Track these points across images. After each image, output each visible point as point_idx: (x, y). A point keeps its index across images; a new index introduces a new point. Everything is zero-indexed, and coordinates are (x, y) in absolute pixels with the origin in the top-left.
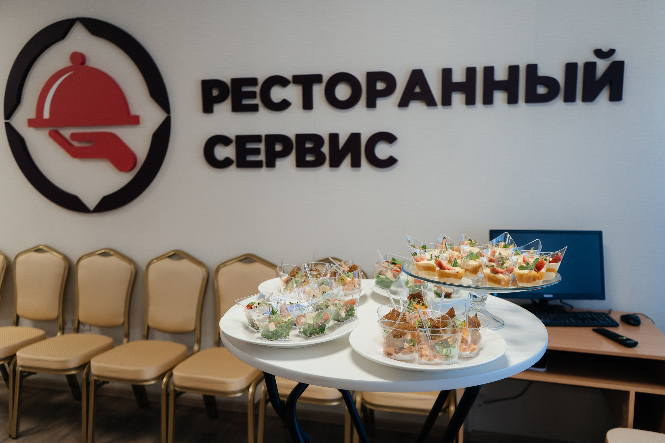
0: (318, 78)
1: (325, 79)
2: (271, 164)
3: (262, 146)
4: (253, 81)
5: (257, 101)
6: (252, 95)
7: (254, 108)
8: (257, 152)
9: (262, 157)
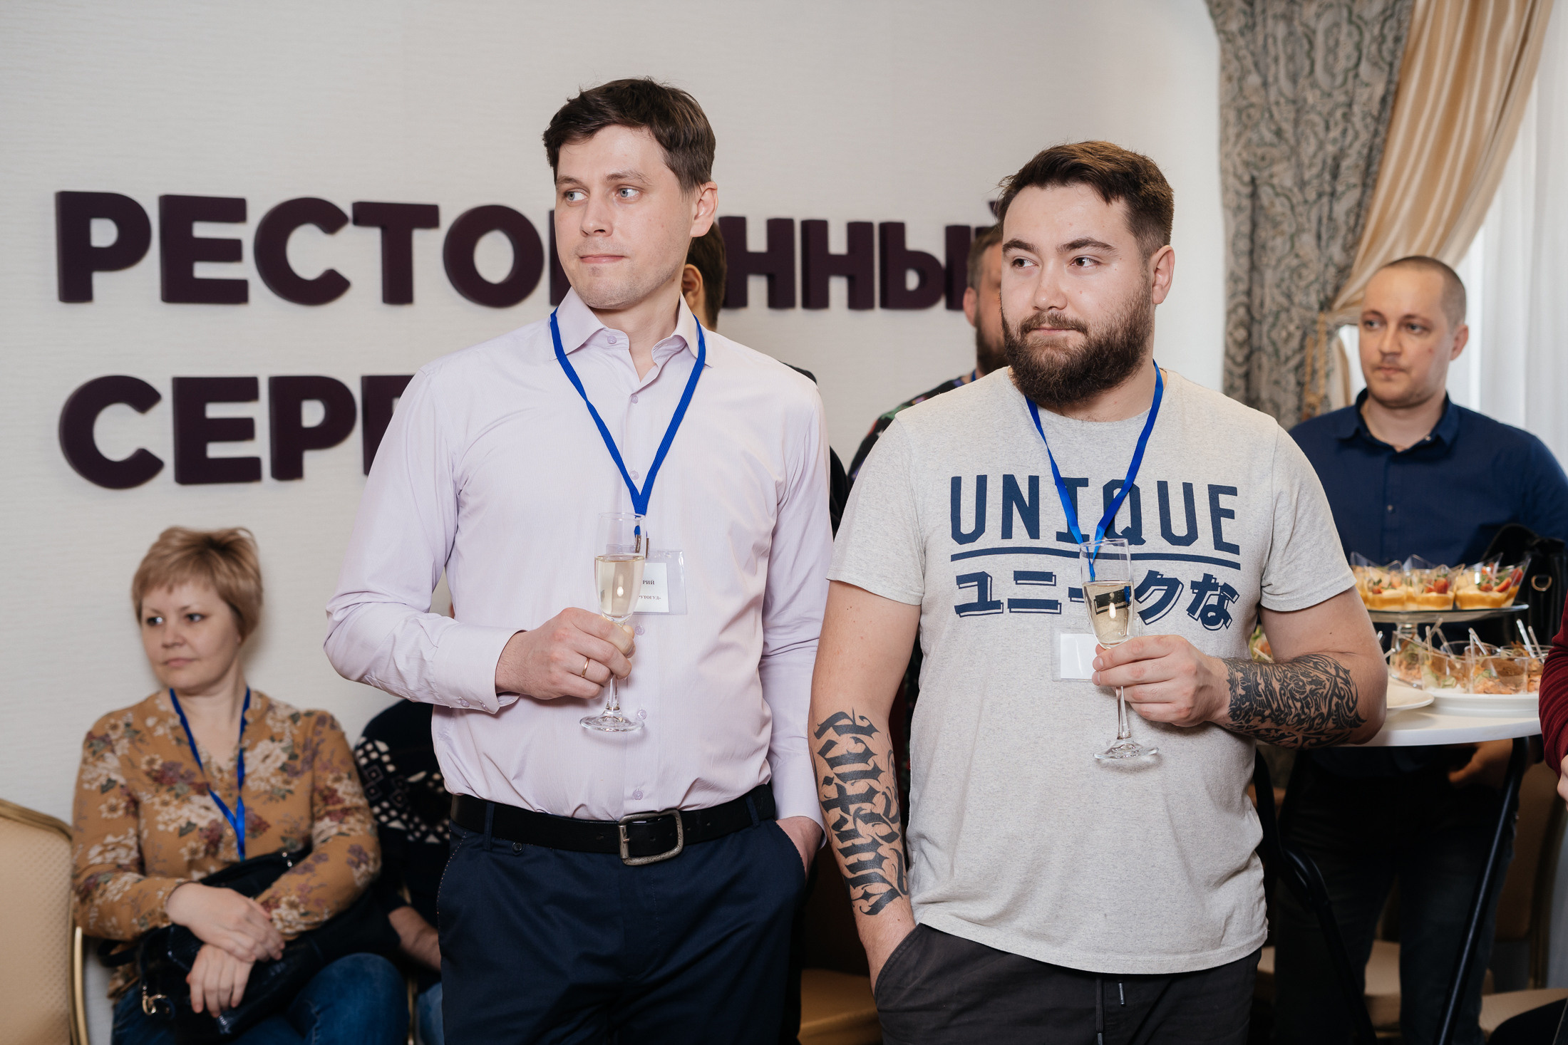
0: (427, 216)
1: (448, 219)
2: (288, 468)
3: (259, 411)
4: (233, 210)
5: (246, 269)
6: (230, 251)
7: (234, 293)
8: (243, 429)
9: (260, 447)
